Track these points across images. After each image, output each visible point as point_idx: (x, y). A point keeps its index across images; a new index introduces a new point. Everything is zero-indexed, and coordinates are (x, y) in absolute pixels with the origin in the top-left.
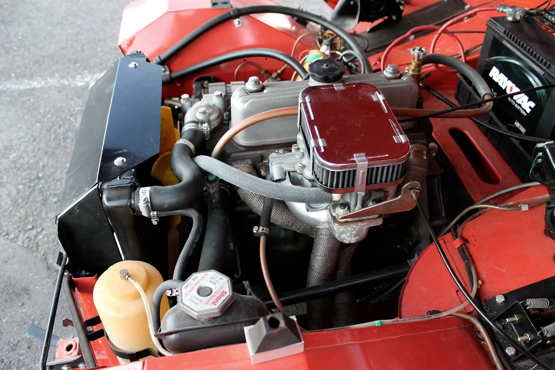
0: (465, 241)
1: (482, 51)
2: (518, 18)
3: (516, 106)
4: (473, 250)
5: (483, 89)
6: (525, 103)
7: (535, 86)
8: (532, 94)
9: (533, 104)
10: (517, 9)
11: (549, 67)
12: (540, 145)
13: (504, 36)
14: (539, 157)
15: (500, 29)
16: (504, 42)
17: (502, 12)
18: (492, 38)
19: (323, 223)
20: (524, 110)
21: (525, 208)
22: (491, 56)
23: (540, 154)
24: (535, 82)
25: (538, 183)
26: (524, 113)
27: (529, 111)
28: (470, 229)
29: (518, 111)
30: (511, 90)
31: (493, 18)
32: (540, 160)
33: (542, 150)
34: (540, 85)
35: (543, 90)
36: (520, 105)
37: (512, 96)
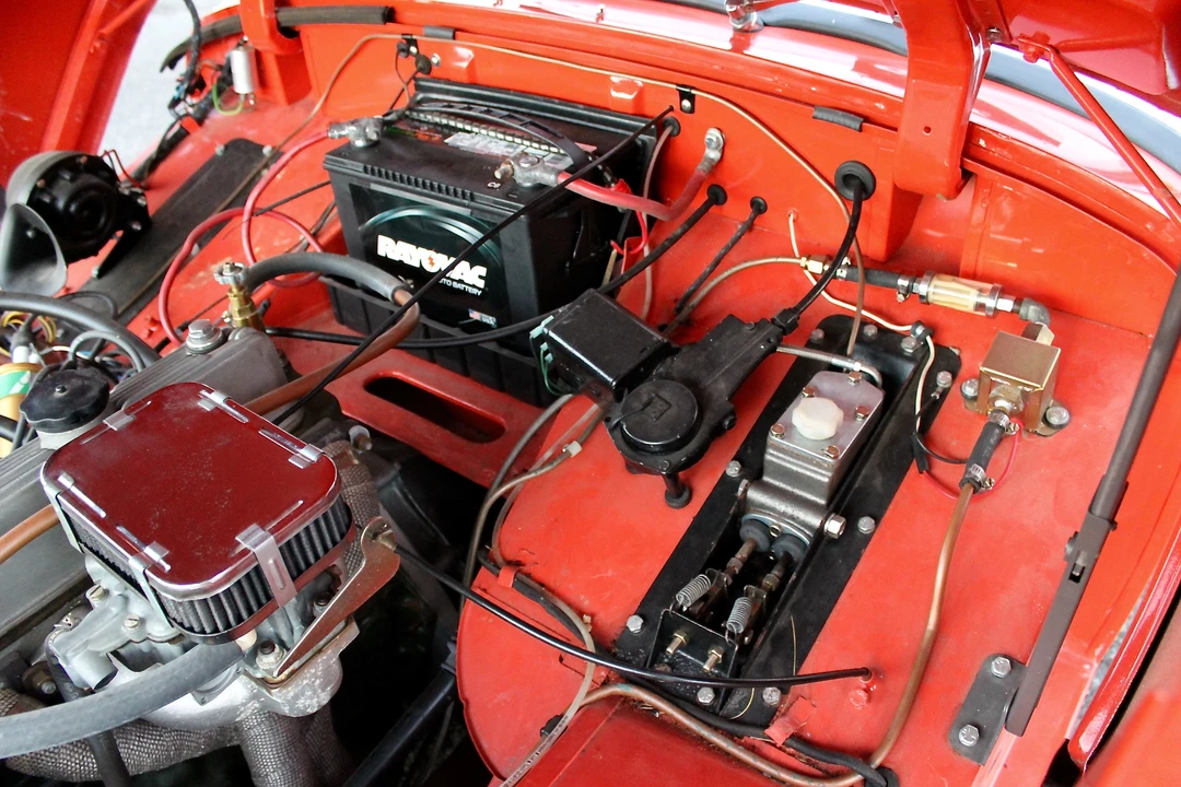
0: (516, 564)
1: (343, 216)
2: (374, 137)
3: (455, 285)
4: (539, 572)
5: (384, 284)
7: (472, 241)
8: (472, 255)
9: (482, 271)
10: (363, 123)
11: (472, 198)
12: (535, 333)
13: (368, 176)
14: (546, 353)
15: (355, 168)
16: (374, 187)
17: (340, 136)
18: (348, 189)
19: (244, 704)
20: (474, 286)
21: (575, 448)
22: (362, 221)
23: (544, 346)
24: (469, 234)
25: (566, 398)
26: (475, 291)
27: (481, 284)
28: (511, 538)
29: (464, 292)
30: (432, 264)
31: (332, 153)
32: (549, 357)
33: (543, 338)
34: (480, 235)
35: (488, 243)
36: (461, 281)
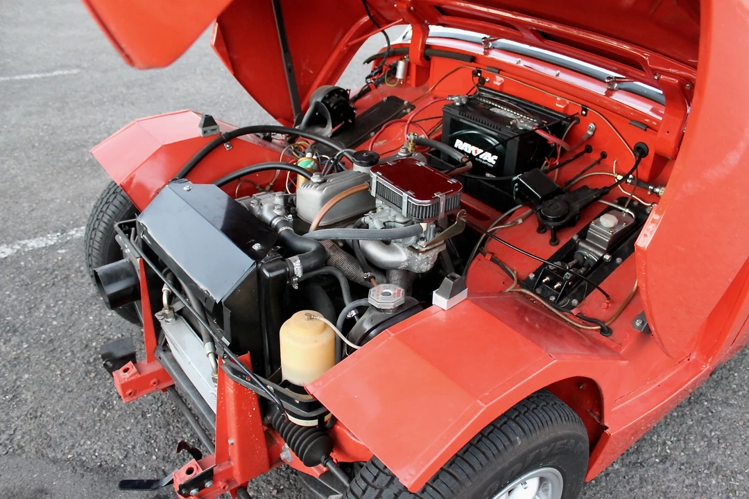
0: (493, 254)
1: (444, 129)
2: (464, 103)
3: (483, 162)
4: (500, 257)
5: (459, 157)
6: (490, 159)
7: (494, 144)
8: (493, 151)
9: (496, 157)
10: (461, 97)
11: (500, 130)
12: (515, 178)
13: (460, 116)
14: (516, 187)
15: (456, 113)
16: (461, 120)
17: (452, 100)
18: (449, 120)
19: (404, 262)
20: (491, 163)
21: (520, 221)
22: (451, 133)
23: (516, 184)
24: (492, 141)
25: (520, 206)
26: (491, 165)
27: (494, 163)
28: (492, 245)
29: (486, 165)
30: (476, 153)
31: (447, 105)
32: (517, 189)
33: (517, 181)
34: (498, 142)
35: (500, 146)
36: (486, 161)
37: (478, 156)
